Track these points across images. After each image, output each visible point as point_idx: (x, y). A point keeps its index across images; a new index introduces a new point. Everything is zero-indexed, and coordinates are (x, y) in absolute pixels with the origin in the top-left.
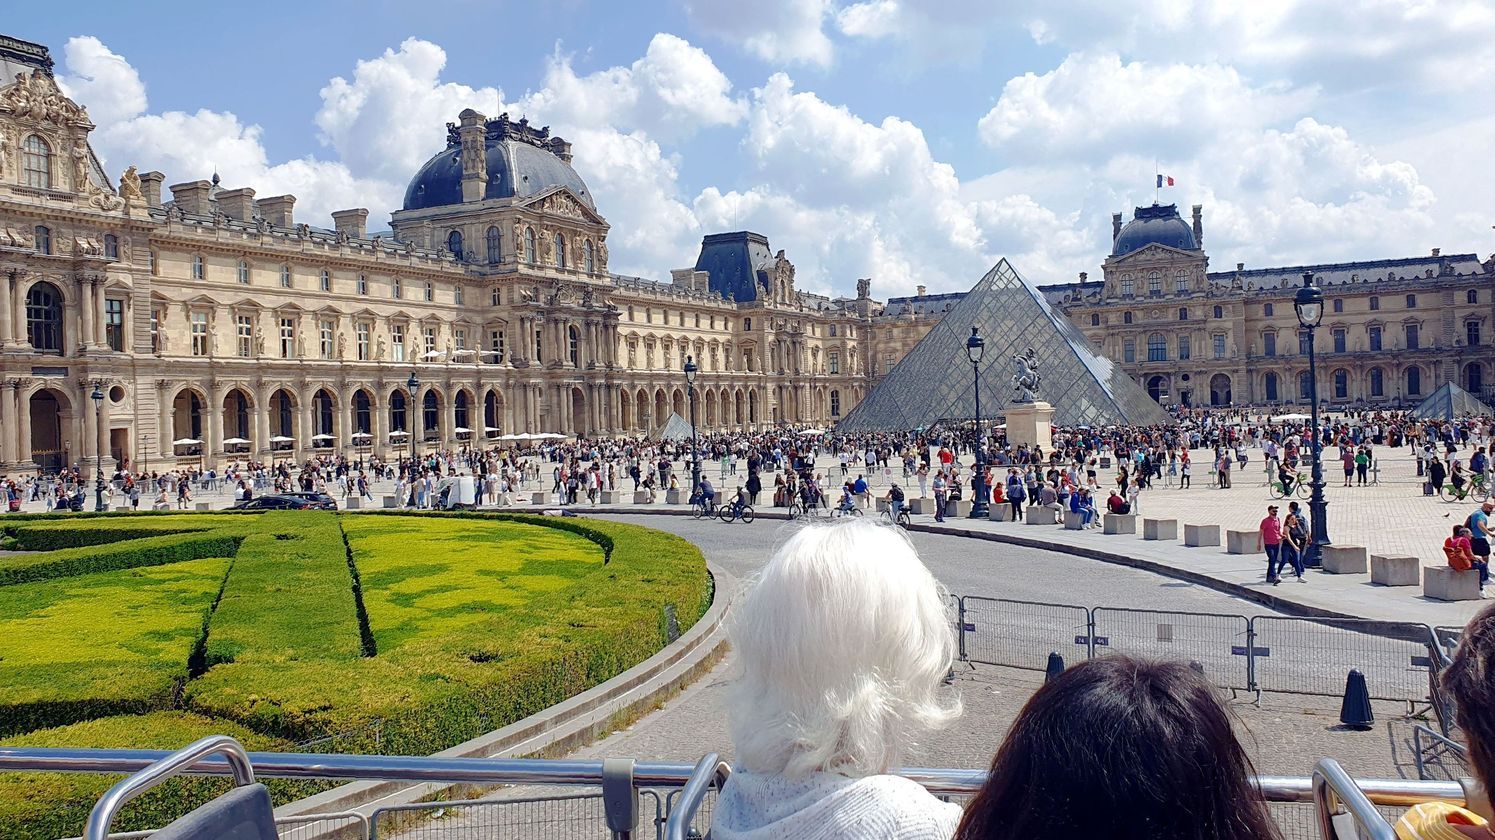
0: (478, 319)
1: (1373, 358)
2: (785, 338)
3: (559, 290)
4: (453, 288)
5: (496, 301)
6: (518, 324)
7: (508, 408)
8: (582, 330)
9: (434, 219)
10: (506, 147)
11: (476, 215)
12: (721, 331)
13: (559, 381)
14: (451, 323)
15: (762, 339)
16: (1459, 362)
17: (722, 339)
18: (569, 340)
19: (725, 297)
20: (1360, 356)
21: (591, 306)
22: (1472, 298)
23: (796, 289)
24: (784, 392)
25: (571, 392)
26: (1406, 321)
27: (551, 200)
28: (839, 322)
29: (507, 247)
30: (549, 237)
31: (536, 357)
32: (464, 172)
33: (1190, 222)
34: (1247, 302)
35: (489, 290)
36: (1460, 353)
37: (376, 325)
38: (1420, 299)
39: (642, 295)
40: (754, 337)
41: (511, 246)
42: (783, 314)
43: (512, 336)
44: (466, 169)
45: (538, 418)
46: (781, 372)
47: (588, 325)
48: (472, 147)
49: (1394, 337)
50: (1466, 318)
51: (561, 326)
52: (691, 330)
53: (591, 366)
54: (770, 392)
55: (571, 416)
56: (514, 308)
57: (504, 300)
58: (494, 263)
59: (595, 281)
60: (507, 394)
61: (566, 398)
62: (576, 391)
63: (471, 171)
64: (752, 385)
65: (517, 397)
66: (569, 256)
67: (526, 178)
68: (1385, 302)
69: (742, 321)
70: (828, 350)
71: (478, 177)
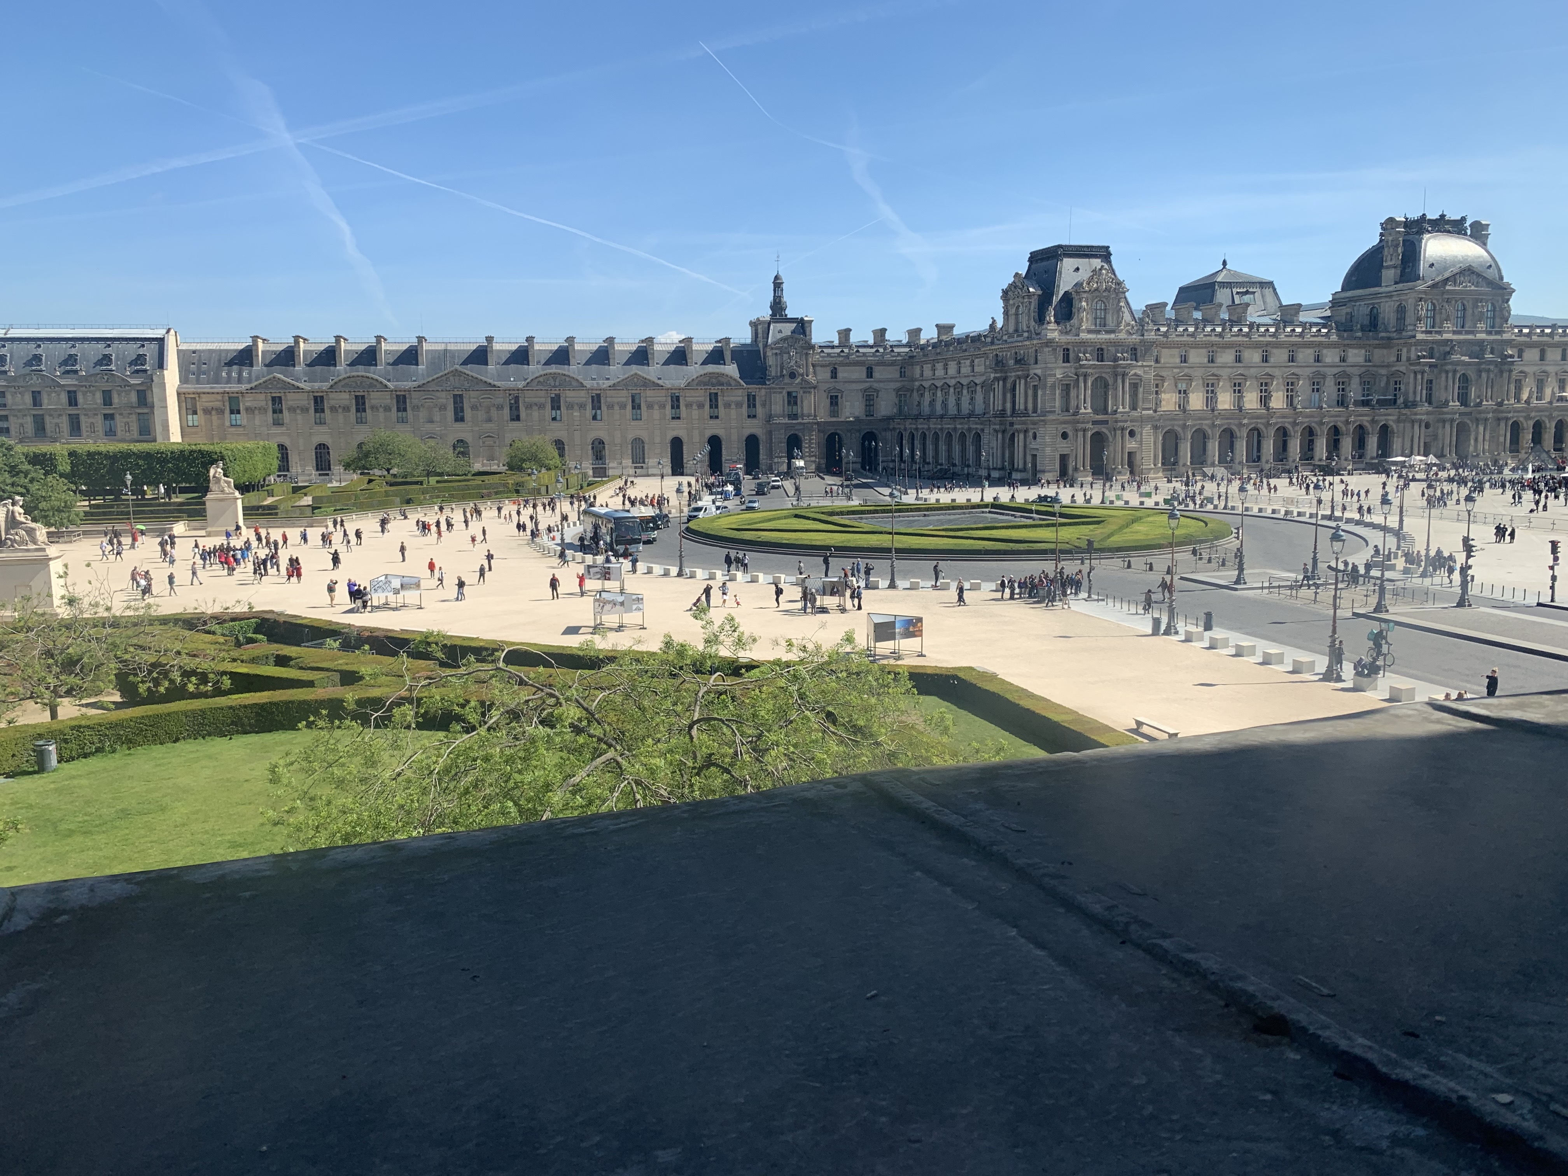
0: (1383, 372)
3: (1453, 348)
4: (1363, 351)
5: (1399, 359)
6: (1412, 375)
7: (1398, 437)
8: (1474, 375)
9: (1360, 298)
10: (1423, 241)
11: (1389, 295)
13: (1444, 417)
14: (1360, 377)
18: (1457, 386)
21: (1483, 357)
25: (1455, 425)
27: (1455, 279)
29: (1410, 319)
30: (1452, 306)
31: (1424, 399)
32: (1385, 264)
35: (1393, 351)
37: (1302, 381)
41: (1414, 318)
43: (1407, 384)
44: (1386, 261)
45: (1422, 444)
47: (1480, 372)
48: (1392, 246)
51: (1450, 375)
53: (1479, 403)
55: (1452, 443)
56: (1411, 364)
58: (1400, 330)
59: (1493, 337)
60: (1397, 427)
61: (1450, 429)
62: (1461, 424)
63: (1389, 263)
65: (1406, 429)
66: (1469, 320)
67: (1432, 264)
71: (1394, 267)
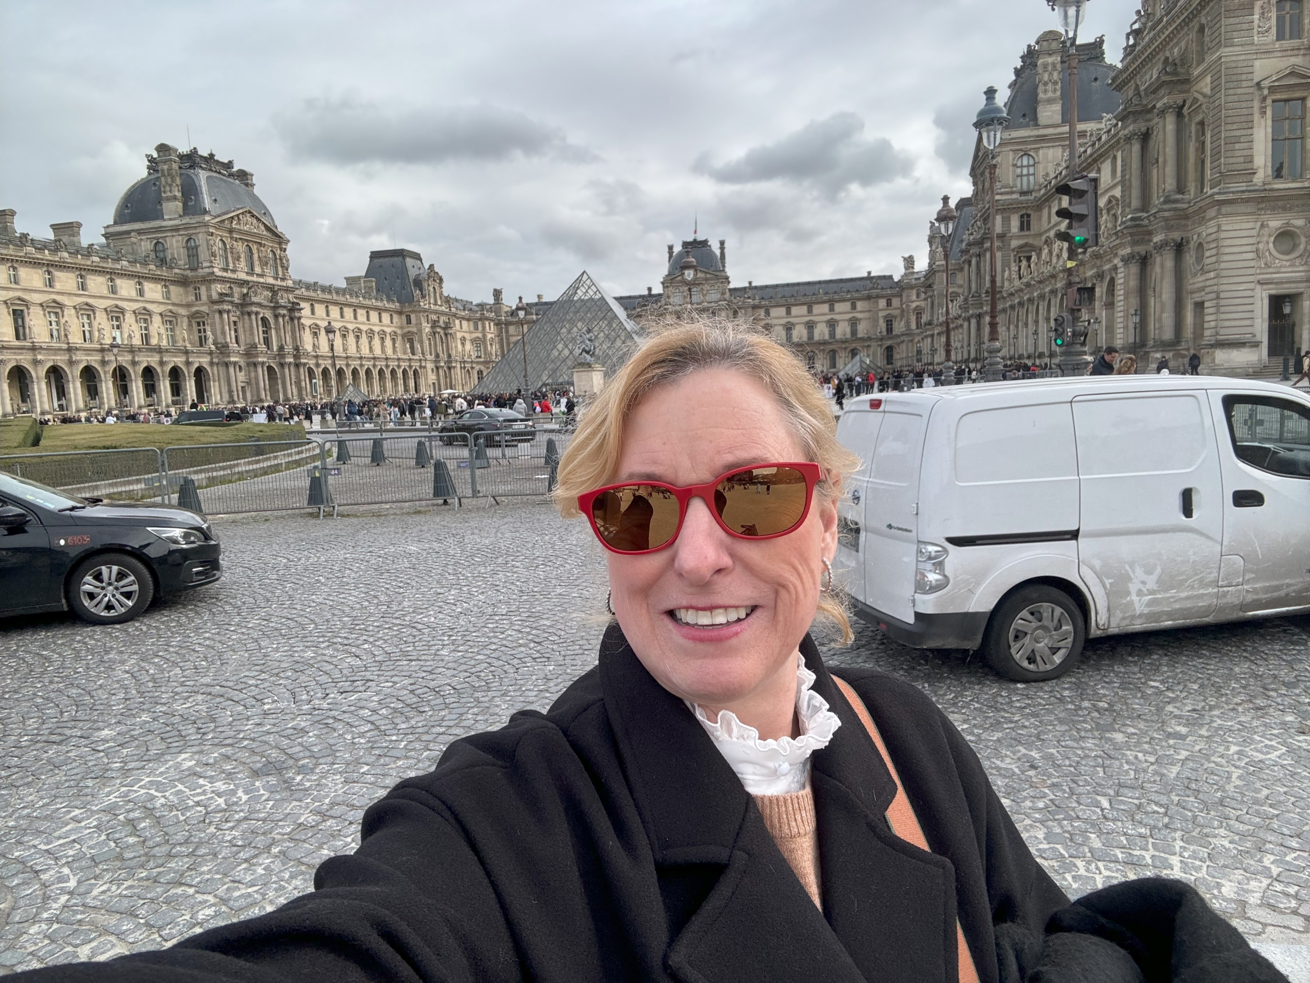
0: (183, 311)
1: (830, 343)
2: (439, 330)
3: (249, 288)
4: (159, 287)
5: (198, 297)
6: (217, 316)
7: (215, 381)
8: (272, 321)
9: (140, 232)
10: (197, 175)
11: (176, 229)
12: (388, 323)
13: (255, 360)
14: (161, 314)
15: (420, 331)
16: (881, 346)
17: (388, 330)
18: (261, 329)
19: (389, 300)
20: (824, 343)
21: (277, 302)
22: (889, 304)
23: (445, 294)
24: (440, 371)
25: (265, 369)
26: (850, 320)
27: (239, 219)
28: (480, 319)
29: (203, 254)
30: (240, 247)
31: (234, 341)
32: (163, 195)
33: (718, 252)
34: (755, 307)
35: (191, 289)
36: (881, 339)
37: (97, 315)
38: (860, 305)
39: (321, 295)
40: (415, 330)
41: (207, 253)
42: (436, 312)
43: (213, 325)
44: (165, 192)
45: (240, 388)
46: (437, 356)
47: (276, 317)
48: (169, 175)
49: (843, 330)
50: (885, 317)
51: (253, 317)
52: (363, 323)
53: (281, 348)
54: (429, 371)
55: (267, 387)
56: (213, 303)
57: (204, 297)
58: (194, 267)
59: (279, 283)
60: (212, 370)
61: (261, 374)
62: (270, 368)
63: (169, 194)
64: (415, 365)
65: (221, 373)
66: (256, 263)
67: (215, 200)
68: (839, 307)
69: (404, 317)
70: (473, 341)
71: (175, 198)
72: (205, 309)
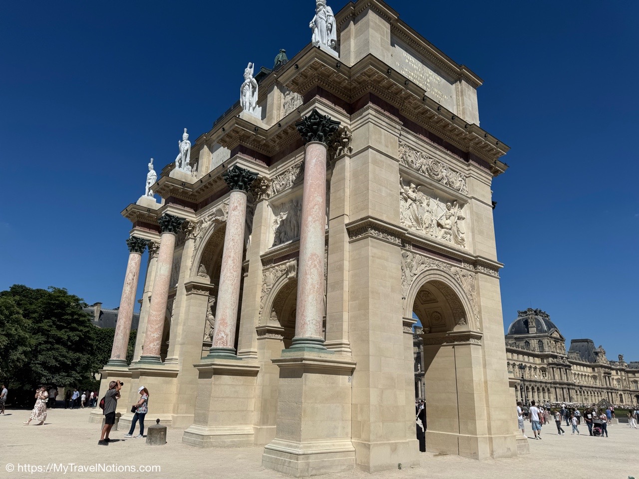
0: (538, 366)
2: (607, 375)
6: (551, 369)
7: (551, 394)
9: (519, 338)
10: (541, 319)
11: (534, 337)
15: (600, 375)
21: (566, 364)
27: (554, 333)
28: (619, 370)
35: (540, 359)
41: (547, 346)
42: (604, 367)
43: (549, 372)
47: (566, 370)
48: (531, 319)
54: (605, 393)
56: (550, 364)
57: (545, 362)
58: (541, 351)
60: (551, 389)
63: (531, 325)
67: (547, 327)
69: (592, 368)
70: (616, 380)
71: (534, 327)
72: (545, 366)
